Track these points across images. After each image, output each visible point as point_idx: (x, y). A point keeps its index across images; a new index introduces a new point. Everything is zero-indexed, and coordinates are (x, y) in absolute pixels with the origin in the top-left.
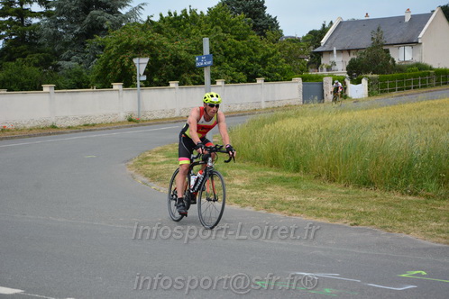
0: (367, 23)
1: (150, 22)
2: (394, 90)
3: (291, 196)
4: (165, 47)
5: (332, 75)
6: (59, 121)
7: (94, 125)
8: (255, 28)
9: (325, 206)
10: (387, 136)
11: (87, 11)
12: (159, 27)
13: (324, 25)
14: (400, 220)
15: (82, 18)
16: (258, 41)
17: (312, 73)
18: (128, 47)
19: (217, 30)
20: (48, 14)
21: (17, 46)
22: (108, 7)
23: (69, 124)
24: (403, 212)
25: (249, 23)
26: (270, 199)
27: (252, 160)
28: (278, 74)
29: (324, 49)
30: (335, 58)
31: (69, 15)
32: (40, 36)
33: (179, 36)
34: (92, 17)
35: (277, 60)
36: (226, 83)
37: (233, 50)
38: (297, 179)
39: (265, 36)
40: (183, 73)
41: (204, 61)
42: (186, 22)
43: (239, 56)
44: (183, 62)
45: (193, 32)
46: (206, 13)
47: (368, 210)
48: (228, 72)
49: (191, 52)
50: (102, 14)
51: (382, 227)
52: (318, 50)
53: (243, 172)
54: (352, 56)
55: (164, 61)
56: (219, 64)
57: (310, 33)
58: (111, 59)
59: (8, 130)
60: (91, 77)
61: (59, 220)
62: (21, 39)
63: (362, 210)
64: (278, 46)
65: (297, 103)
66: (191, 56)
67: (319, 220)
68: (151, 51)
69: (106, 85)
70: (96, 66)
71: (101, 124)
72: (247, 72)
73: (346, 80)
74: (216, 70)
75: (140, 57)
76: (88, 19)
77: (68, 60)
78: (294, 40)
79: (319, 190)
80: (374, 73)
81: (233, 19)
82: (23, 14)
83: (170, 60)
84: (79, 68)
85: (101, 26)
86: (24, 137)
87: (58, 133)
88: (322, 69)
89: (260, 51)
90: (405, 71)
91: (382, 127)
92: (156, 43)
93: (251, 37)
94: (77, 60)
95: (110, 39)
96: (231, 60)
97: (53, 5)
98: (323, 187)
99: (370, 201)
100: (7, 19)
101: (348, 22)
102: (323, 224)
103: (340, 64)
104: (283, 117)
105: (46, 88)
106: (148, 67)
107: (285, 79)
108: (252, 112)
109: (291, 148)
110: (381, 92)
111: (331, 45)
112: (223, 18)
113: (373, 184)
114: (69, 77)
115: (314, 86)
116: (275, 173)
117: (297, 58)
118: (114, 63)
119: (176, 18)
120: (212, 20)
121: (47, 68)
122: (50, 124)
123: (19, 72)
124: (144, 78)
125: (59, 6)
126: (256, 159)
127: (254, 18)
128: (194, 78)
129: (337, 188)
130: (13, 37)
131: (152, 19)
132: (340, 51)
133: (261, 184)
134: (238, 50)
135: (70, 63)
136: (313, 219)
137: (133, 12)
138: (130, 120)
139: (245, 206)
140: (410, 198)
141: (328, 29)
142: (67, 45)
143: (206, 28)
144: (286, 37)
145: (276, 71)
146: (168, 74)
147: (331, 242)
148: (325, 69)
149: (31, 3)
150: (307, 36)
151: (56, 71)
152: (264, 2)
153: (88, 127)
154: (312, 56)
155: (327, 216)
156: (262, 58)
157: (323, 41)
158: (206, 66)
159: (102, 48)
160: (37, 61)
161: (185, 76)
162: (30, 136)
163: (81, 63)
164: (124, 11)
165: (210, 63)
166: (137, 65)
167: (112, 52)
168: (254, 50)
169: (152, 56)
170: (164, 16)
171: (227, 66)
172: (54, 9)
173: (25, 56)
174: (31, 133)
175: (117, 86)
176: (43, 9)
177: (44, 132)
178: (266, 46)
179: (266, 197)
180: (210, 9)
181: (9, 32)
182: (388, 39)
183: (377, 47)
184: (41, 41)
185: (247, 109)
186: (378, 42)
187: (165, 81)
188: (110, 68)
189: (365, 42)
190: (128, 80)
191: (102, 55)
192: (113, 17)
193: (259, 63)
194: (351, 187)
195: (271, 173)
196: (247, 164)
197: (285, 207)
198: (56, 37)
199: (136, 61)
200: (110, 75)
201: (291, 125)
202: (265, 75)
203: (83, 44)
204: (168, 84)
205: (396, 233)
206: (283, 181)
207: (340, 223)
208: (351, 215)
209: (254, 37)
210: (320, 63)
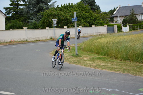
0: (129, 7)
1: (58, 7)
2: (138, 29)
3: (103, 64)
4: (63, 15)
5: (117, 24)
6: (29, 39)
7: (40, 40)
8: (92, 9)
9: (114, 67)
10: (135, 44)
11: (38, 4)
12: (61, 9)
13: (115, 8)
14: (138, 72)
15: (36, 6)
16: (93, 13)
17: (111, 23)
18: (51, 15)
19: (80, 10)
20: (26, 5)
21: (16, 15)
22: (45, 2)
23: (31, 40)
24: (139, 69)
25: (90, 7)
26: (96, 64)
27: (90, 52)
28: (99, 24)
29: (115, 16)
30: (118, 19)
31: (32, 5)
32: (23, 12)
33: (67, 12)
34: (39, 6)
35: (99, 20)
36: (82, 27)
37: (85, 16)
38: (105, 58)
39: (95, 12)
40: (69, 23)
41: (75, 20)
42: (69, 7)
43: (87, 18)
44: (68, 20)
45: (72, 10)
46: (76, 4)
47: (128, 68)
48: (83, 23)
49: (71, 17)
50: (43, 5)
51: (132, 74)
52: (113, 16)
53: (87, 55)
54: (124, 18)
55: (62, 20)
56: (80, 20)
57: (110, 10)
58: (45, 19)
59: (12, 42)
60: (39, 25)
61: (27, 71)
62: (17, 13)
63: (126, 68)
64: (99, 15)
65: (106, 33)
66: (71, 18)
67: (111, 71)
68: (58, 16)
69: (44, 27)
70: (40, 22)
71: (42, 40)
72: (89, 23)
73: (122, 26)
74: (79, 22)
75: (54, 18)
76: (38, 7)
77: (32, 19)
78: (105, 13)
79: (112, 61)
80: (131, 23)
81: (85, 6)
82: (18, 5)
83: (64, 19)
84: (35, 22)
85: (42, 9)
86: (17, 44)
87: (28, 43)
88: (114, 22)
89: (93, 16)
90: (142, 23)
91: (133, 41)
92: (60, 14)
93: (90, 12)
94: (35, 20)
95: (45, 13)
96: (84, 19)
97: (27, 2)
98: (113, 61)
99: (129, 65)
100: (12, 6)
101: (123, 7)
102: (113, 73)
103: (120, 21)
104: (100, 38)
105: (25, 28)
106: (57, 21)
107: (101, 26)
108: (91, 36)
109: (103, 48)
110: (133, 30)
111: (117, 15)
112: (82, 6)
113: (130, 60)
114: (32, 25)
115: (111, 28)
116: (97, 56)
117: (106, 19)
118: (46, 21)
119: (66, 6)
120: (78, 6)
121: (25, 22)
122: (26, 40)
123: (16, 23)
124: (56, 25)
125: (29, 2)
126: (91, 51)
127: (92, 6)
128: (72, 25)
129: (118, 61)
130: (15, 12)
131: (58, 6)
132: (120, 17)
133: (93, 59)
134: (86, 16)
135: (32, 20)
136: (109, 71)
137: (53, 4)
138: (51, 39)
139: (87, 67)
140: (142, 64)
141: (116, 9)
142: (31, 14)
143: (76, 9)
144: (102, 12)
145: (99, 23)
146: (64, 24)
147: (115, 79)
148: (115, 22)
149: (20, 1)
150: (109, 11)
151: (28, 23)
152: (95, 1)
153: (38, 41)
154: (110, 18)
155: (114, 70)
156: (94, 19)
157: (114, 13)
158: (75, 21)
159: (42, 16)
160: (22, 20)
161: (69, 25)
162: (19, 44)
163: (36, 21)
164: (50, 4)
165: (76, 20)
166: (54, 21)
167: (46, 17)
168: (91, 16)
169: (58, 18)
170: (62, 5)
171: (83, 21)
172: (27, 3)
173: (18, 18)
174: (20, 43)
175: (47, 28)
176: (24, 3)
177: (24, 42)
178: (95, 15)
179: (94, 64)
180: (77, 3)
181: (13, 11)
182: (136, 12)
183: (132, 15)
184: (23, 13)
185: (89, 35)
186: (132, 13)
187: (63, 26)
188: (45, 22)
189: (128, 13)
190: (51, 26)
191: (43, 18)
192: (46, 6)
193: (93, 20)
194: (122, 61)
195: (96, 56)
196: (89, 53)
197: (100, 67)
198: (28, 12)
199: (53, 20)
200: (45, 24)
201: (103, 40)
202: (95, 24)
203: (36, 14)
204: (64, 27)
205: (137, 76)
206: (100, 59)
207: (118, 72)
208: (122, 70)
209: (92, 12)
210: (113, 20)
